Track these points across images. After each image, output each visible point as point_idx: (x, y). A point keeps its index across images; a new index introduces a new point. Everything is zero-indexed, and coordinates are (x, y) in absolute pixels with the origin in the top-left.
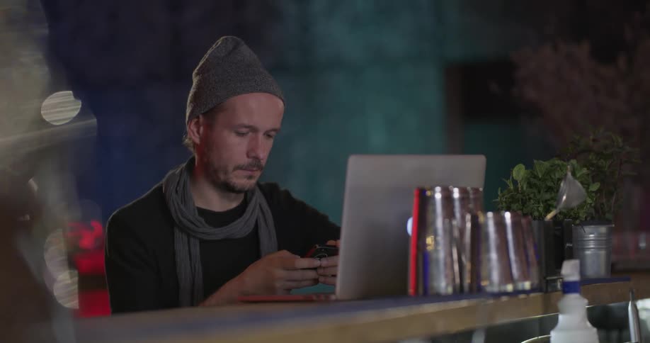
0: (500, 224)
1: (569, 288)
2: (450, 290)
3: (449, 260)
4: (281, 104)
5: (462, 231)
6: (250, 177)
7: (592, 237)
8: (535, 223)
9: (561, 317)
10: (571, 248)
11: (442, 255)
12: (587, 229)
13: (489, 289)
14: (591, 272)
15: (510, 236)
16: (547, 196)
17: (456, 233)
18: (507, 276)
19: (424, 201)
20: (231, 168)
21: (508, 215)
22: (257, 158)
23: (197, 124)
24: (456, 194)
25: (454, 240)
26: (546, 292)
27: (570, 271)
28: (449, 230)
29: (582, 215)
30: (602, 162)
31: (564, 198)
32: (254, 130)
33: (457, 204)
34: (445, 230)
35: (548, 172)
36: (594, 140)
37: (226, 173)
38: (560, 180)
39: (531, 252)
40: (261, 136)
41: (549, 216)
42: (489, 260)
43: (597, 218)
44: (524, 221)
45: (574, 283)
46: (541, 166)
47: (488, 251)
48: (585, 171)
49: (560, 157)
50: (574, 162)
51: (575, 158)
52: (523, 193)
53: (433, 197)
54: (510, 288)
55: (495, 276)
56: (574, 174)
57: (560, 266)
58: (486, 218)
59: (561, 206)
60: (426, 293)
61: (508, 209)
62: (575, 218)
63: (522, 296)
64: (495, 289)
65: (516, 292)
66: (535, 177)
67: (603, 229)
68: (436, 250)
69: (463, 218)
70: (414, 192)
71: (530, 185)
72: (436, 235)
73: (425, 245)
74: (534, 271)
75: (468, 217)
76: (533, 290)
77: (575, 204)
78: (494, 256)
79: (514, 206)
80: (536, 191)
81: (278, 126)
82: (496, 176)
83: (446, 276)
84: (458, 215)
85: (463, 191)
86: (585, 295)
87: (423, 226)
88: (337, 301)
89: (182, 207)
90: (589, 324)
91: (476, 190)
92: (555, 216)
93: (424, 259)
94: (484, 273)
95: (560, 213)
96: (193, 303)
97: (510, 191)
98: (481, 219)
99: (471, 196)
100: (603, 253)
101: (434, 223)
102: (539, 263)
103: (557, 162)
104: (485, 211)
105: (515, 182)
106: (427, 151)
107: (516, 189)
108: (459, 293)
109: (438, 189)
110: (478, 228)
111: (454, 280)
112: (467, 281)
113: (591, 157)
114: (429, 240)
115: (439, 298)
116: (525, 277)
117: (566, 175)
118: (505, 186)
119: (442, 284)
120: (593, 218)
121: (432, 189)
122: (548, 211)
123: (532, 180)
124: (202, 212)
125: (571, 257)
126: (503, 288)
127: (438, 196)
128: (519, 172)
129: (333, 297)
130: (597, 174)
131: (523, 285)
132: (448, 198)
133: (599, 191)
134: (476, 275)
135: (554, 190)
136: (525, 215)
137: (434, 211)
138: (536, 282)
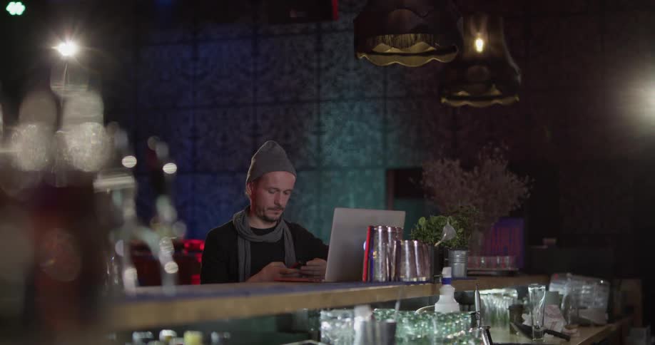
0: (412, 247)
1: (445, 281)
2: (384, 280)
3: (384, 264)
4: (294, 177)
5: (392, 249)
6: (276, 214)
7: (458, 256)
8: (429, 247)
9: (441, 297)
10: (447, 261)
11: (380, 261)
12: (456, 252)
13: (404, 280)
14: (457, 274)
15: (416, 253)
16: (436, 234)
17: (388, 250)
18: (414, 274)
19: (372, 232)
20: (265, 209)
21: (416, 242)
22: (279, 205)
23: (250, 186)
24: (389, 230)
25: (387, 254)
26: (434, 283)
27: (446, 272)
28: (385, 249)
29: (454, 245)
30: (465, 218)
31: (445, 235)
32: (278, 190)
33: (390, 235)
34: (383, 248)
35: (437, 222)
36: (462, 207)
37: (264, 211)
38: (443, 226)
39: (427, 262)
40: (282, 193)
41: (437, 244)
42: (405, 265)
43: (461, 247)
44: (424, 246)
45: (449, 279)
46: (434, 219)
47: (405, 260)
48: (456, 222)
49: (443, 214)
50: (450, 217)
51: (451, 215)
52: (423, 232)
53: (377, 231)
54: (415, 280)
55: (408, 274)
56: (450, 223)
57: (441, 270)
58: (404, 243)
59: (443, 239)
60: (372, 281)
61: (416, 239)
62: (450, 246)
63: (421, 285)
64: (408, 280)
65: (419, 282)
66: (430, 224)
67: (464, 253)
68: (378, 258)
69: (392, 242)
70: (368, 228)
71: (428, 228)
72: (378, 249)
73: (372, 255)
74: (428, 272)
75: (395, 242)
76: (427, 282)
77: (450, 238)
78: (407, 263)
79: (418, 239)
80: (430, 231)
81: (291, 188)
82: (410, 222)
83: (382, 272)
84: (390, 241)
85: (393, 229)
86: (453, 285)
87: (372, 245)
88: (325, 282)
89: (242, 226)
90: (455, 300)
91: (400, 229)
92: (440, 244)
93: (371, 263)
94: (402, 272)
95: (443, 243)
96: (245, 280)
97: (417, 231)
98: (402, 244)
99: (397, 232)
100: (463, 265)
101: (377, 244)
102: (431, 268)
103: (442, 217)
104: (404, 240)
105: (420, 226)
106: (376, 207)
107: (420, 230)
108: (389, 281)
109: (380, 227)
110: (400, 248)
111: (386, 274)
112: (393, 274)
113: (460, 216)
114: (374, 253)
115: (378, 283)
116: (423, 275)
117: (446, 223)
118: (414, 228)
119: (380, 276)
120: (459, 247)
121: (377, 227)
122: (437, 242)
123: (429, 226)
124: (252, 229)
125: (447, 266)
126: (411, 280)
127: (380, 231)
128: (422, 221)
129: (323, 280)
130: (462, 224)
131: (422, 279)
132: (385, 232)
133: (463, 233)
134: (397, 273)
135: (440, 231)
136: (424, 243)
137: (378, 238)
138: (429, 277)
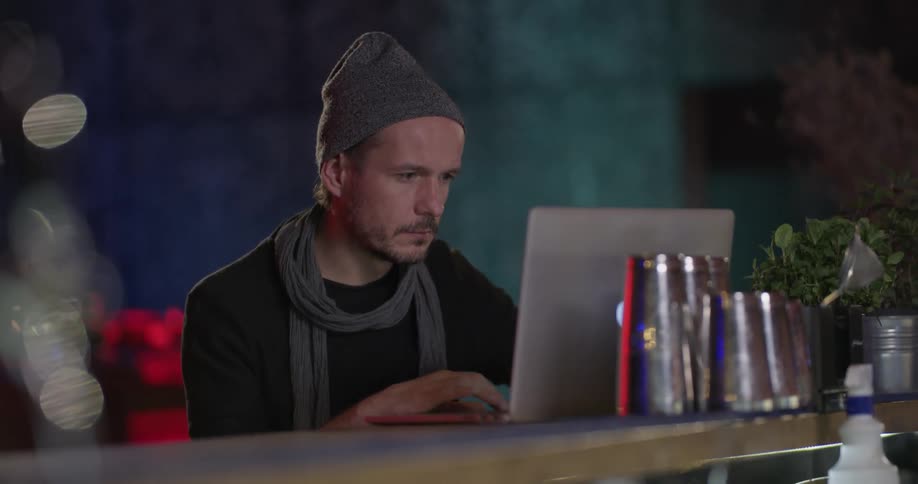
0: (754, 311)
1: (856, 406)
2: (679, 408)
3: (677, 363)
4: (461, 131)
5: (697, 321)
7: (890, 330)
8: (807, 310)
9: (845, 450)
10: (859, 348)
11: (666, 355)
12: (885, 321)
13: (737, 407)
14: (890, 384)
15: (769, 328)
16: (825, 272)
17: (689, 324)
18: (763, 388)
19: (641, 275)
20: (390, 232)
21: (765, 298)
22: (430, 214)
24: (689, 265)
25: (686, 335)
26: (823, 412)
27: (858, 381)
28: (678, 319)
29: (878, 300)
30: (907, 222)
31: (850, 273)
32: (422, 172)
33: (690, 282)
34: (671, 318)
35: (827, 237)
36: (896, 191)
37: (383, 238)
38: (843, 247)
39: (800, 352)
41: (828, 300)
42: (737, 363)
43: (899, 304)
44: (788, 306)
45: (864, 399)
46: (817, 227)
47: (735, 350)
48: (881, 234)
49: (844, 214)
50: (865, 220)
51: (868, 216)
52: (789, 267)
53: (654, 270)
54: (768, 405)
55: (746, 387)
56: (865, 239)
57: (842, 374)
58: (734, 301)
59: (846, 283)
60: (640, 408)
61: (767, 289)
62: (866, 305)
63: (787, 418)
64: (746, 407)
65: (778, 412)
66: (808, 243)
67: (908, 322)
68: (658, 348)
69: (699, 302)
70: (627, 262)
71: (800, 255)
72: (657, 325)
73: (641, 341)
74: (804, 381)
75: (707, 300)
76: (802, 409)
77: (866, 282)
78: (744, 357)
79: (777, 286)
80: (809, 265)
82: (749, 242)
83: (673, 387)
84: (691, 297)
85: (699, 262)
86: (880, 416)
87: (640, 313)
88: (511, 423)
89: (303, 280)
90: (885, 460)
91: (719, 261)
92: (836, 301)
93: (638, 363)
94: (729, 383)
95: (844, 295)
97: (771, 265)
98: (726, 303)
99: (712, 270)
100: (907, 356)
101: (655, 307)
102: (813, 369)
103: (840, 220)
104: (731, 291)
105: (778, 251)
106: (654, 202)
107: (780, 261)
108: (692, 412)
109: (662, 258)
110: (721, 318)
111: (685, 393)
112: (704, 395)
113: (892, 214)
114: (648, 334)
115: (663, 418)
116: (790, 389)
117: (853, 239)
118: (763, 257)
119: (667, 399)
120: (893, 305)
121: (653, 258)
122: (826, 293)
123: (802, 247)
125: (859, 358)
126: (757, 406)
127: (662, 268)
128: (784, 236)
129: (506, 418)
130: (899, 240)
131: (788, 402)
132: (676, 271)
133: (902, 264)
134: (717, 387)
135: (835, 262)
136: (792, 299)
137: (656, 290)
138: (807, 397)
